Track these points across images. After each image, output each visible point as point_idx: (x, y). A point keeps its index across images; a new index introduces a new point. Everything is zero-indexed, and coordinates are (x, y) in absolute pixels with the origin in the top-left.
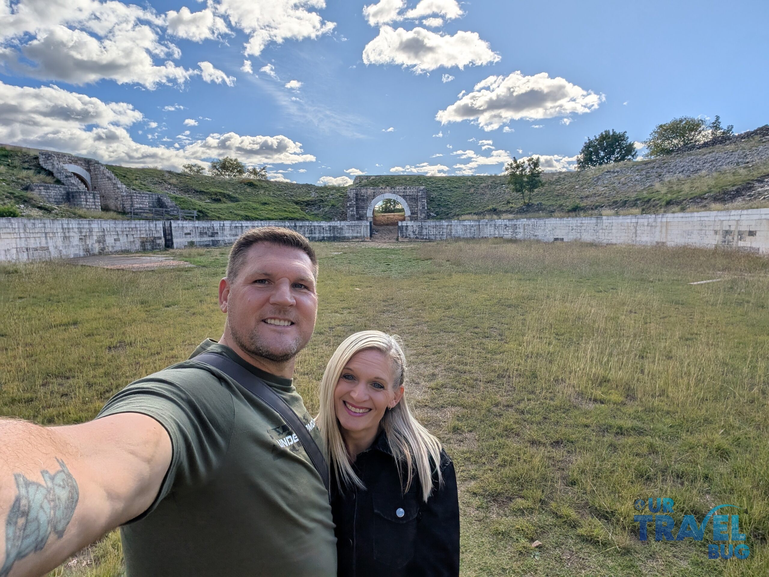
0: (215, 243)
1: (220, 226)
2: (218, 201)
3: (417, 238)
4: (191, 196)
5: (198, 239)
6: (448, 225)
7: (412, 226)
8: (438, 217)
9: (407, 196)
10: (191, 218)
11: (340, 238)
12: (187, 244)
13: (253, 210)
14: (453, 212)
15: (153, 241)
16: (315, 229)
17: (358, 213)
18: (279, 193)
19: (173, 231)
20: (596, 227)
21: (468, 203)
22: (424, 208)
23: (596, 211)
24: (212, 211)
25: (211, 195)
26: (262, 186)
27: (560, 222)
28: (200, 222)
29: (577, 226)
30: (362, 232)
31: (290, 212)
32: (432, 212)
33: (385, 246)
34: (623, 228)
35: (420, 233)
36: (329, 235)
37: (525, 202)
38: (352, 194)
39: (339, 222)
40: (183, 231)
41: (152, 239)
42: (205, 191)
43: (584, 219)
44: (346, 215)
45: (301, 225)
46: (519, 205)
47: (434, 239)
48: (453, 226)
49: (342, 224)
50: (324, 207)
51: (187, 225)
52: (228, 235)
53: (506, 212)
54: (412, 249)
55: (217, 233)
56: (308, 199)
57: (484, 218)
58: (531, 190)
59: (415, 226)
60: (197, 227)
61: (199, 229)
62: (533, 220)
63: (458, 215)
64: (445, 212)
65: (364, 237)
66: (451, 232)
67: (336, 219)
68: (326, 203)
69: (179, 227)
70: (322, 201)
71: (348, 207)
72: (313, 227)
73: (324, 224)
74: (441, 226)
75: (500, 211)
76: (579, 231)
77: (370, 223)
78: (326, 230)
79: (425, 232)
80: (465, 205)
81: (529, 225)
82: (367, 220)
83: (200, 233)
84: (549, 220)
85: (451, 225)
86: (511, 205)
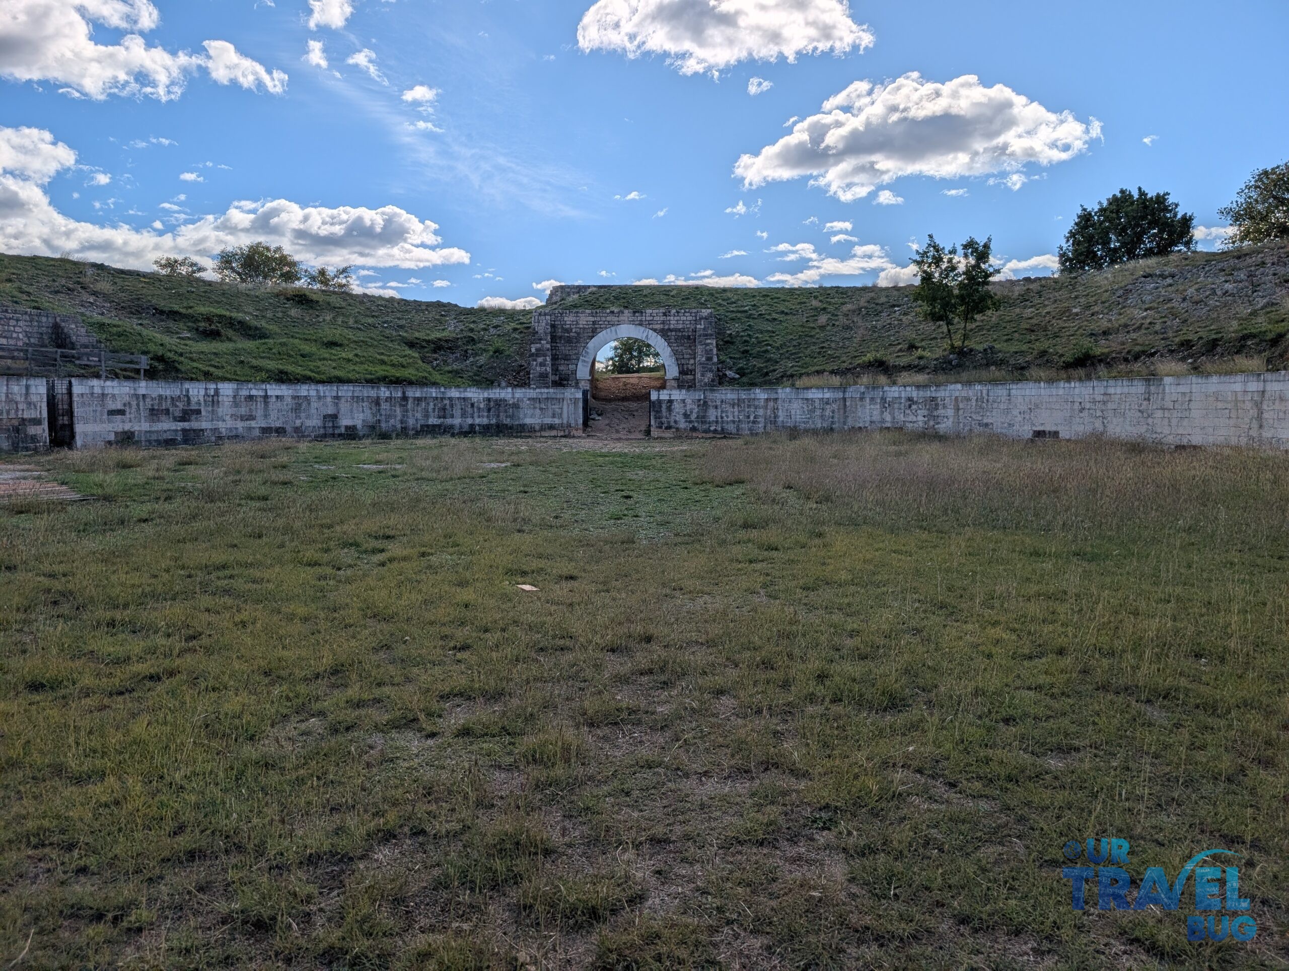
0: (192, 435)
1: (206, 395)
2: (214, 335)
3: (694, 429)
4: (145, 322)
5: (145, 426)
6: (767, 400)
7: (683, 401)
8: (745, 379)
9: (671, 330)
10: (131, 374)
11: (511, 428)
12: (112, 437)
13: (299, 358)
14: (780, 369)
15: (17, 430)
16: (452, 406)
17: (555, 370)
18: (370, 320)
19: (75, 405)
20: (1145, 403)
21: (815, 348)
22: (709, 359)
23: (1137, 366)
24: (192, 359)
25: (197, 321)
26: (329, 304)
27: (1048, 392)
28: (153, 384)
29: (1094, 402)
30: (565, 415)
31: (393, 365)
32: (730, 369)
33: (619, 447)
34: (1220, 405)
35: (702, 419)
36: (485, 421)
37: (952, 346)
38: (542, 327)
39: (510, 390)
40: (103, 406)
41: (16, 423)
42: (183, 311)
43: (1111, 382)
44: (528, 373)
45: (418, 395)
46: (939, 353)
47: (734, 431)
48: (779, 402)
49: (517, 395)
50: (476, 355)
51: (116, 391)
52: (228, 418)
53: (908, 368)
54: (687, 456)
55: (198, 412)
56: (439, 335)
57: (856, 383)
58: (967, 317)
59: (688, 401)
60: (144, 396)
61: (148, 400)
62: (978, 387)
63: (792, 376)
64: (760, 369)
65: (569, 426)
66: (776, 417)
67: (503, 384)
68: (480, 345)
69: (92, 394)
70: (473, 340)
71: (532, 355)
72: (447, 402)
73: (475, 394)
74: (751, 402)
75: (895, 367)
76: (1099, 413)
77: (585, 393)
78: (479, 409)
79: (712, 414)
80: (808, 352)
81: (968, 399)
82: (577, 386)
83: (152, 410)
84: (1020, 386)
85: (776, 400)
86: (920, 352)
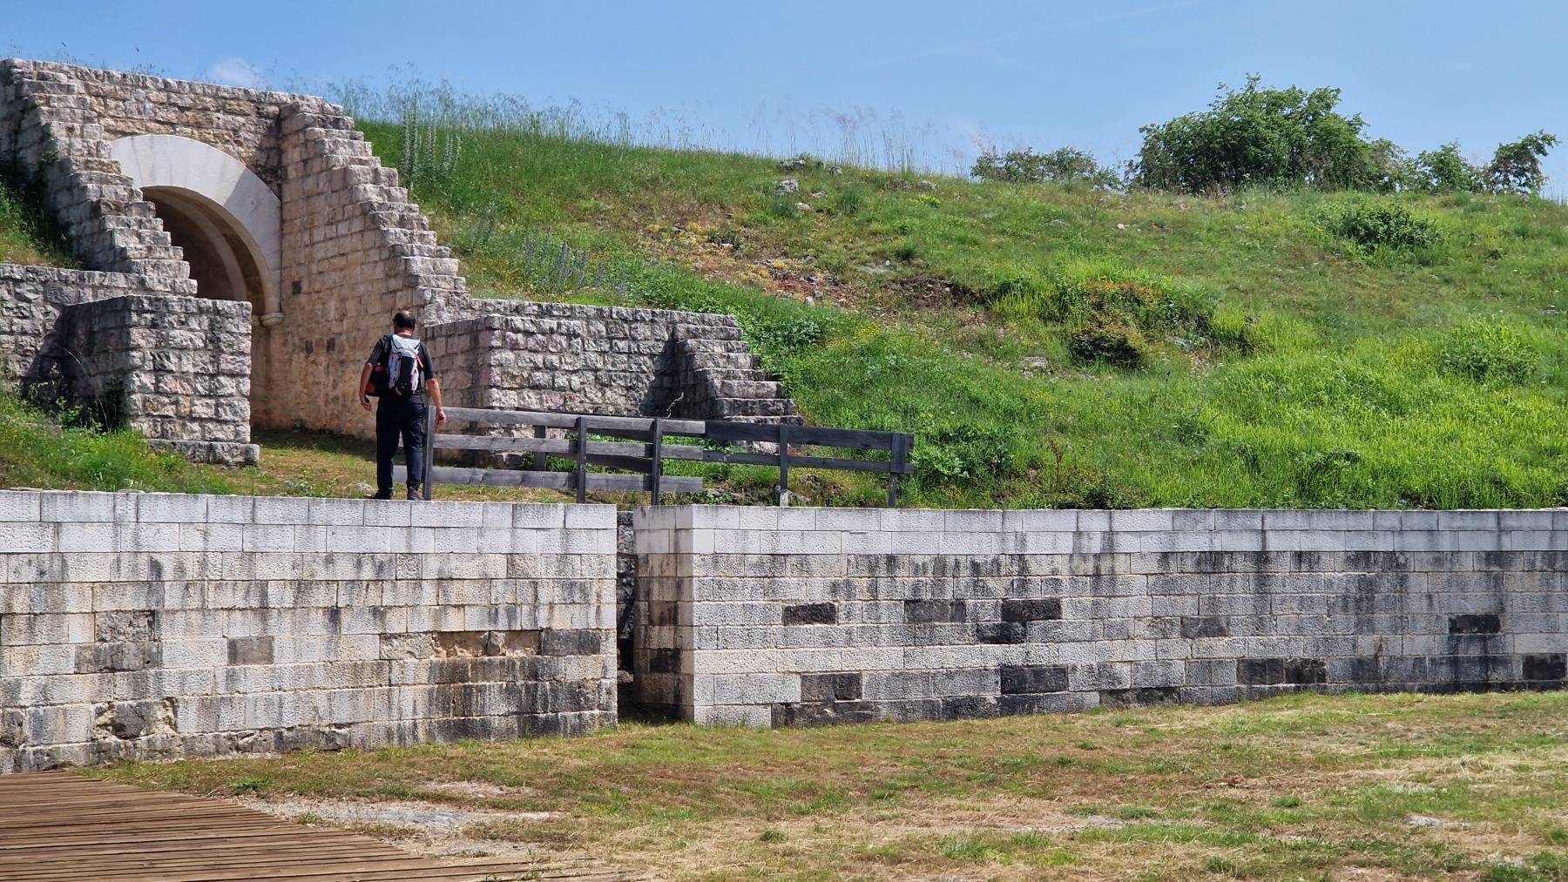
0: (1031, 686)
1: (1078, 552)
5: (891, 657)
12: (793, 693)
15: (532, 668)
19: (693, 591)
40: (772, 592)
41: (530, 645)
52: (1141, 628)
55: (1051, 610)
60: (891, 560)
61: (904, 574)
69: (743, 555)
83: (914, 605)
